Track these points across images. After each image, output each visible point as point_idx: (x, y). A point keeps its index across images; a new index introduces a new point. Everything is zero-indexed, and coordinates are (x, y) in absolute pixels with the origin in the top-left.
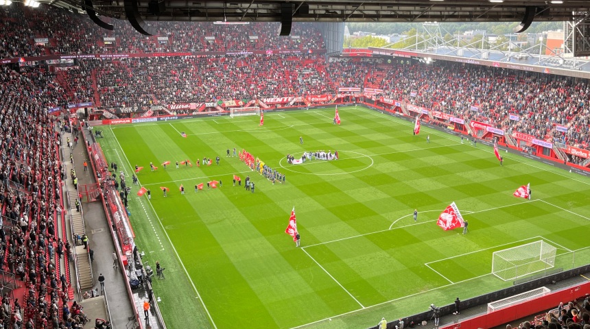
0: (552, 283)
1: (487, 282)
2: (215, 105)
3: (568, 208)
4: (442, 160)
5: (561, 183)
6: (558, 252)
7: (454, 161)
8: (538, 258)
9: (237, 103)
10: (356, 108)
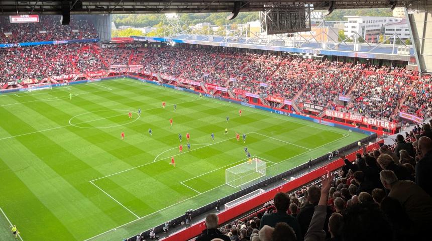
0: (265, 186)
1: (223, 190)
2: (16, 83)
3: (272, 136)
4: (187, 111)
5: (266, 120)
6: (268, 165)
7: (196, 111)
8: (255, 170)
9: (33, 81)
10: (124, 79)
